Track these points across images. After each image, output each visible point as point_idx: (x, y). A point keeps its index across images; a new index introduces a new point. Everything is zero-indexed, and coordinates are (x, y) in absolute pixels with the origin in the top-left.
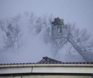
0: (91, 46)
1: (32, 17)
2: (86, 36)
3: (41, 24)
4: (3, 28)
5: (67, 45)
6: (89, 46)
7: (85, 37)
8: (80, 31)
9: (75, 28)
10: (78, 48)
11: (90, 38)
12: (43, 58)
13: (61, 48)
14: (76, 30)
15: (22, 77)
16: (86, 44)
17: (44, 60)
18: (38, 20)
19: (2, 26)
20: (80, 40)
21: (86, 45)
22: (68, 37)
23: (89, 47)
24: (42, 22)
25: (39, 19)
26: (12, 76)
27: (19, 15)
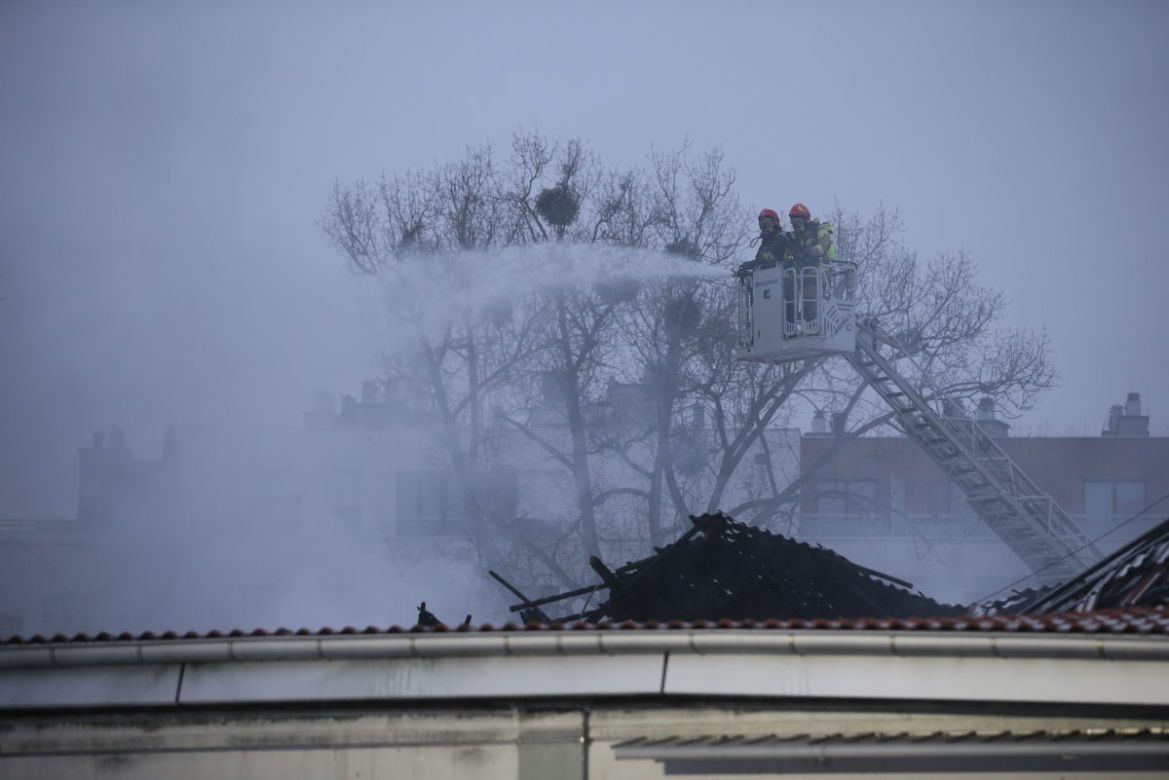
0: (1002, 383)
1: (569, 170)
2: (965, 313)
3: (641, 221)
4: (365, 253)
5: (826, 373)
6: (986, 378)
7: (959, 316)
8: (921, 274)
9: (889, 250)
10: (935, 428)
11: (991, 327)
12: (691, 525)
13: (785, 396)
14: (890, 267)
15: (587, 716)
16: (966, 366)
17: (700, 534)
18: (619, 192)
19: (353, 238)
20: (919, 339)
21: (963, 376)
22: (858, 347)
23: (983, 388)
24: (644, 212)
25: (623, 187)
26: (515, 712)
27: (478, 157)
